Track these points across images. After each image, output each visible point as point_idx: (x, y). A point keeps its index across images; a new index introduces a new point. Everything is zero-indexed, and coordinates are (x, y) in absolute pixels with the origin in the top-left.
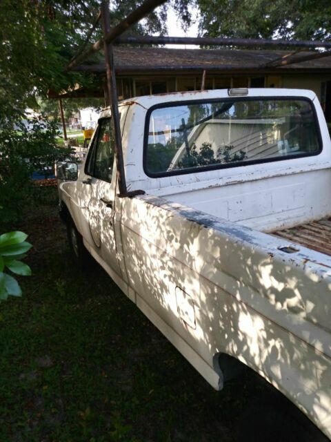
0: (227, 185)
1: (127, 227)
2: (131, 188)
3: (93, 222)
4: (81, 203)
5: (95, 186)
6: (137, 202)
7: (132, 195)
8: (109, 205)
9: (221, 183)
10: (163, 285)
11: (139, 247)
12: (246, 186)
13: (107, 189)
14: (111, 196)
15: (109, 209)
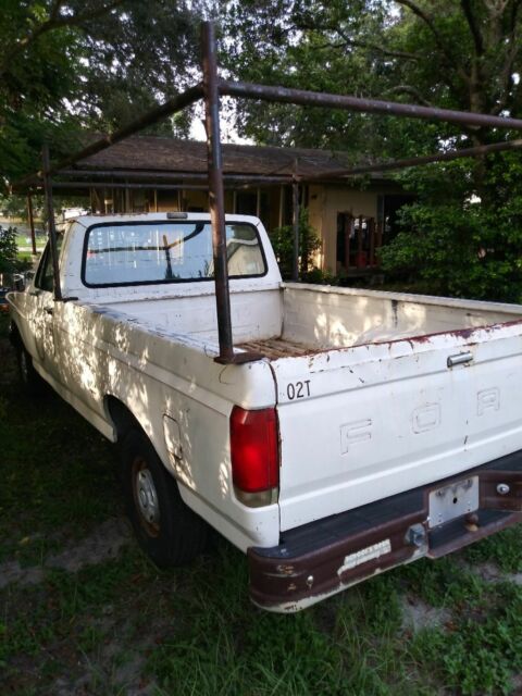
0: (164, 299)
1: (61, 329)
2: (64, 294)
3: (38, 334)
4: (29, 316)
5: (41, 297)
6: (69, 305)
7: (66, 300)
8: (50, 312)
9: (157, 296)
10: (80, 368)
11: (68, 343)
12: (185, 301)
13: (48, 298)
14: (52, 305)
15: (50, 316)
